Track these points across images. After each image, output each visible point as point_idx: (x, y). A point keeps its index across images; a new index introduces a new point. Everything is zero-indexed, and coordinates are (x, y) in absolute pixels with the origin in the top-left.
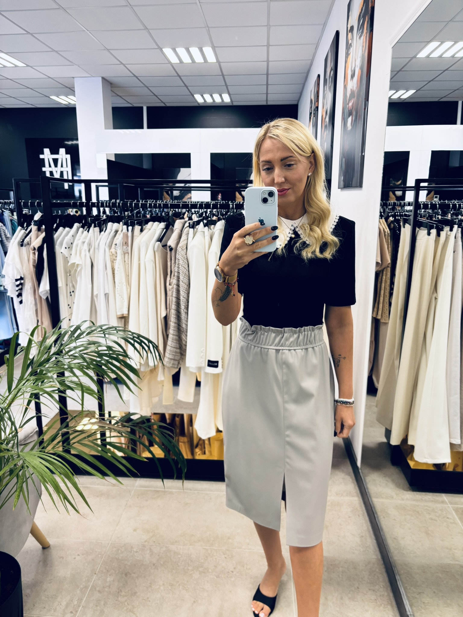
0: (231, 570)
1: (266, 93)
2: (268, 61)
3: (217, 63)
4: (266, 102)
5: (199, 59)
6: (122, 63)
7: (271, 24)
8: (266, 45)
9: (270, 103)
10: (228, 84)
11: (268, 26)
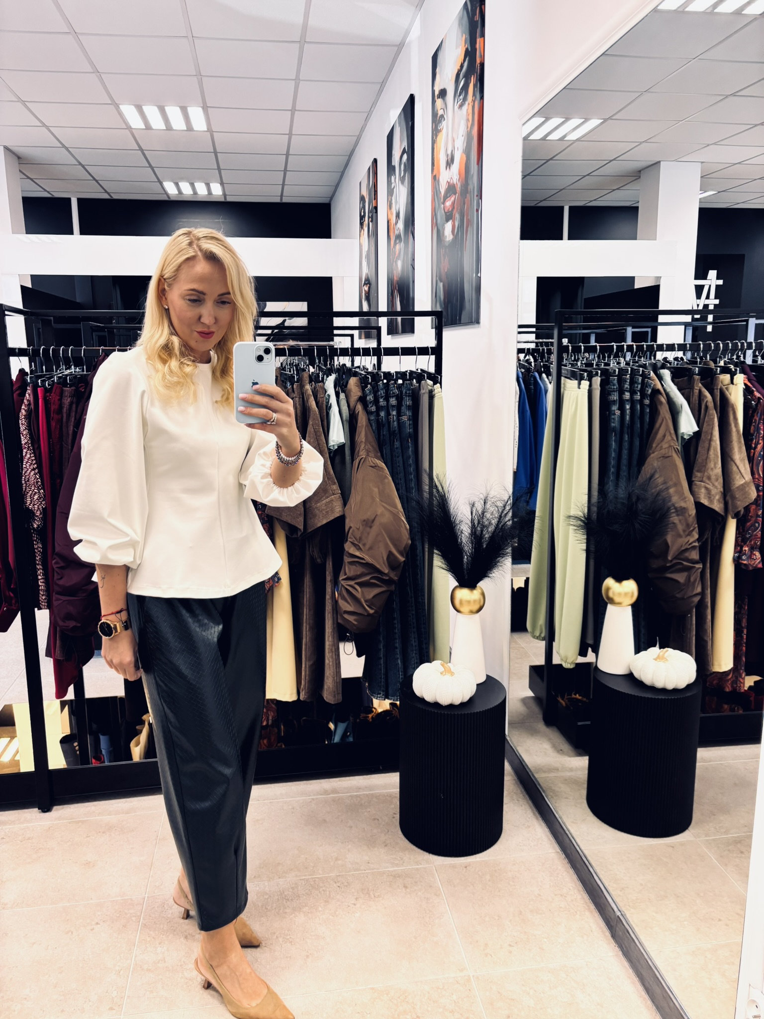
0: (352, 902)
1: (281, 183)
2: (290, 135)
3: (209, 133)
4: (279, 197)
5: (178, 123)
6: (44, 125)
7: (301, 78)
8: (291, 109)
9: (285, 200)
10: (221, 168)
11: (297, 80)
